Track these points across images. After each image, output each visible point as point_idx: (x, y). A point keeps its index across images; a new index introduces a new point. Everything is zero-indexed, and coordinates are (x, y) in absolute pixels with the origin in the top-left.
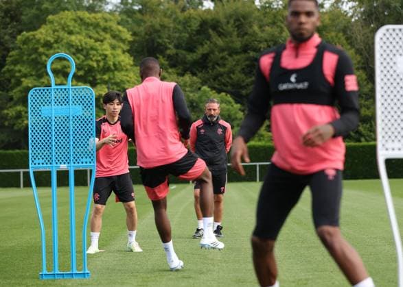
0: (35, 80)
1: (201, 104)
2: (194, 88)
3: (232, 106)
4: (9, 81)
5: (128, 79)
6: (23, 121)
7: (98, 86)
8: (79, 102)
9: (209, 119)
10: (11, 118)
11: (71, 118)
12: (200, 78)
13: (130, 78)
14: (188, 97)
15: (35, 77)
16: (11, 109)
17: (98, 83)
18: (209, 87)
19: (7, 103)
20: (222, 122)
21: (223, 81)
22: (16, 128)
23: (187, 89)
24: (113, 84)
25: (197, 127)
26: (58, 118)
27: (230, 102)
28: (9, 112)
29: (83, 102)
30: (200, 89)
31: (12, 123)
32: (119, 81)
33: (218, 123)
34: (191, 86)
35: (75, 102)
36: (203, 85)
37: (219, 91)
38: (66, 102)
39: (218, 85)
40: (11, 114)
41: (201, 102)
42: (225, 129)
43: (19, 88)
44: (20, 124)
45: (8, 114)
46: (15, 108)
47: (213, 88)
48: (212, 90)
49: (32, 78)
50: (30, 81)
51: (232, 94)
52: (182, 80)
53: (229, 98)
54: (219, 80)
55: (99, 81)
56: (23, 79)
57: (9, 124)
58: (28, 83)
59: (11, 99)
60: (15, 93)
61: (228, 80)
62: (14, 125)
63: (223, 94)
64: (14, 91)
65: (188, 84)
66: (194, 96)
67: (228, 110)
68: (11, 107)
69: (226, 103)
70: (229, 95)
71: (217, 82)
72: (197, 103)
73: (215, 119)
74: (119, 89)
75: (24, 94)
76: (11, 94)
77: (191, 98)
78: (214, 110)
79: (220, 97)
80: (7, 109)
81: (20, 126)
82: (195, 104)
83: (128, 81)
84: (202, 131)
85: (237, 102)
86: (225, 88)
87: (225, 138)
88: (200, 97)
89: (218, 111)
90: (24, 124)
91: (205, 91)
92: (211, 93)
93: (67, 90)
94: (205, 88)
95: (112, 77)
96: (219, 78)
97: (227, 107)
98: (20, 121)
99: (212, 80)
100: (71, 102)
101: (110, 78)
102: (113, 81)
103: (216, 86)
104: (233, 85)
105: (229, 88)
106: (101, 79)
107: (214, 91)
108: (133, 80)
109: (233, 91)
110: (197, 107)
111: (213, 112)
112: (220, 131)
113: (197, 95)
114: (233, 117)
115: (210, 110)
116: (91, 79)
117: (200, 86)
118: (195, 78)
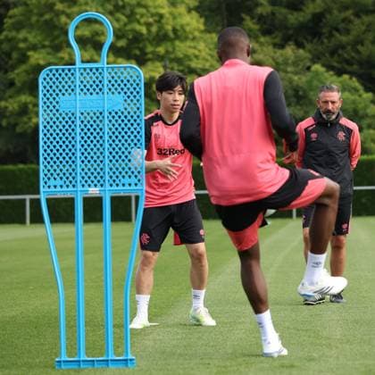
0: (49, 54)
1: (312, 93)
2: (300, 67)
3: (360, 96)
4: (9, 55)
5: (197, 52)
6: (30, 119)
7: (149, 63)
8: (119, 90)
9: (324, 116)
10: (12, 114)
11: (106, 114)
12: (310, 51)
13: (200, 51)
14: (291, 81)
15: (49, 50)
16: (10, 100)
17: (149, 60)
18: (323, 65)
19: (4, 91)
20: (344, 121)
21: (346, 55)
22: (18, 130)
23: (289, 69)
24: (172, 60)
25: (306, 130)
26: (85, 114)
27: (356, 90)
28: (7, 105)
29: (125, 90)
30: (309, 68)
31: (12, 121)
32: (181, 56)
33: (338, 123)
34: (295, 64)
35: (113, 90)
36: (314, 63)
37: (339, 73)
38: (97, 90)
39: (338, 62)
40: (10, 108)
41: (311, 90)
42: (349, 132)
43: (23, 67)
44: (26, 123)
45: (6, 108)
46: (18, 99)
47: (329, 67)
48: (327, 71)
49: (43, 51)
50: (41, 56)
51: (360, 77)
52: (282, 55)
53: (355, 83)
54: (339, 55)
55: (150, 56)
56: (30, 53)
57: (9, 124)
58: (37, 59)
59: (12, 84)
60: (18, 74)
61: (353, 54)
62: (16, 124)
63: (346, 77)
64: (16, 71)
65: (290, 61)
66: (300, 80)
67: (354, 102)
68: (10, 97)
69: (349, 91)
70: (354, 79)
71: (336, 57)
72: (304, 91)
73: (334, 117)
74: (181, 68)
75: (31, 76)
76: (12, 75)
77: (295, 83)
78: (333, 102)
79: (340, 82)
80: (6, 100)
81: (26, 126)
82: (301, 93)
83: (196, 57)
84: (314, 136)
85: (367, 90)
86: (349, 68)
87: (349, 146)
88: (309, 82)
89: (338, 105)
90: (31, 124)
91: (317, 73)
92: (326, 74)
93: (100, 70)
94: (317, 67)
95: (170, 49)
96: (340, 52)
97: (353, 98)
98: (25, 119)
99: (327, 55)
100: (106, 90)
101: (167, 52)
102: (172, 56)
103: (335, 64)
104: (360, 64)
105: (355, 67)
106: (153, 53)
107: (331, 73)
108: (203, 54)
109: (362, 71)
110: (305, 97)
111: (330, 106)
112: (341, 135)
113: (304, 79)
114: (361, 112)
115: (326, 102)
116: (138, 52)
117: (308, 64)
118: (301, 51)
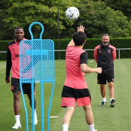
0: (20, 4)
1: (107, 17)
2: (103, 8)
3: (123, 17)
4: (6, 4)
6: (13, 25)
7: (53, 7)
8: (46, 48)
9: (104, 44)
10: (7, 23)
12: (106, 2)
13: (69, 3)
14: (100, 13)
15: (20, 2)
16: (7, 19)
18: (110, 7)
19: (5, 16)
21: (118, 4)
22: (9, 29)
23: (99, 8)
24: (60, 6)
25: (97, 49)
28: (6, 20)
29: (48, 48)
30: (106, 8)
31: (7, 25)
32: (63, 4)
33: (108, 47)
34: (101, 6)
35: (44, 48)
36: (108, 6)
37: (116, 9)
38: (39, 48)
39: (115, 6)
40: (7, 22)
41: (107, 15)
43: (11, 8)
44: (12, 26)
45: (5, 21)
46: (9, 19)
48: (112, 9)
49: (18, 2)
50: (17, 4)
51: (123, 11)
52: (96, 4)
53: (121, 13)
54: (116, 4)
55: (53, 4)
56: (13, 3)
57: (6, 26)
58: (16, 5)
59: (7, 13)
60: (9, 10)
61: (120, 3)
62: (9, 27)
63: (118, 11)
64: (9, 9)
65: (99, 6)
66: (102, 12)
67: (121, 19)
68: (7, 18)
69: (119, 16)
70: (121, 12)
71: (114, 4)
72: (104, 16)
73: (107, 44)
74: (63, 8)
75: (14, 11)
76: (7, 11)
79: (116, 13)
80: (5, 19)
81: (12, 28)
82: (103, 16)
83: (68, 5)
85: (125, 15)
86: (118, 8)
88: (106, 13)
90: (14, 27)
91: (108, 10)
92: (111, 10)
93: (40, 41)
94: (108, 8)
95: (60, 2)
96: (116, 2)
97: (120, 18)
98: (12, 25)
99: (112, 3)
100: (42, 48)
101: (59, 3)
102: (60, 4)
103: (114, 7)
104: (123, 6)
105: (121, 8)
107: (113, 10)
108: (71, 4)
109: (123, 9)
110: (104, 18)
111: (106, 41)
112: (109, 51)
113: (104, 12)
114: (123, 23)
116: (49, 3)
117: (106, 7)
118: (103, 2)
